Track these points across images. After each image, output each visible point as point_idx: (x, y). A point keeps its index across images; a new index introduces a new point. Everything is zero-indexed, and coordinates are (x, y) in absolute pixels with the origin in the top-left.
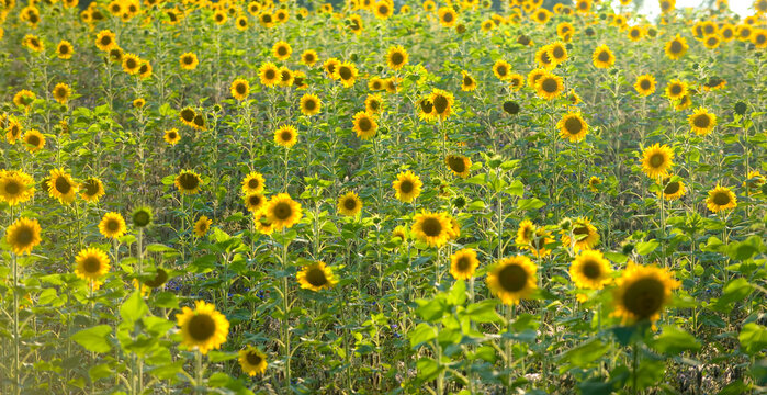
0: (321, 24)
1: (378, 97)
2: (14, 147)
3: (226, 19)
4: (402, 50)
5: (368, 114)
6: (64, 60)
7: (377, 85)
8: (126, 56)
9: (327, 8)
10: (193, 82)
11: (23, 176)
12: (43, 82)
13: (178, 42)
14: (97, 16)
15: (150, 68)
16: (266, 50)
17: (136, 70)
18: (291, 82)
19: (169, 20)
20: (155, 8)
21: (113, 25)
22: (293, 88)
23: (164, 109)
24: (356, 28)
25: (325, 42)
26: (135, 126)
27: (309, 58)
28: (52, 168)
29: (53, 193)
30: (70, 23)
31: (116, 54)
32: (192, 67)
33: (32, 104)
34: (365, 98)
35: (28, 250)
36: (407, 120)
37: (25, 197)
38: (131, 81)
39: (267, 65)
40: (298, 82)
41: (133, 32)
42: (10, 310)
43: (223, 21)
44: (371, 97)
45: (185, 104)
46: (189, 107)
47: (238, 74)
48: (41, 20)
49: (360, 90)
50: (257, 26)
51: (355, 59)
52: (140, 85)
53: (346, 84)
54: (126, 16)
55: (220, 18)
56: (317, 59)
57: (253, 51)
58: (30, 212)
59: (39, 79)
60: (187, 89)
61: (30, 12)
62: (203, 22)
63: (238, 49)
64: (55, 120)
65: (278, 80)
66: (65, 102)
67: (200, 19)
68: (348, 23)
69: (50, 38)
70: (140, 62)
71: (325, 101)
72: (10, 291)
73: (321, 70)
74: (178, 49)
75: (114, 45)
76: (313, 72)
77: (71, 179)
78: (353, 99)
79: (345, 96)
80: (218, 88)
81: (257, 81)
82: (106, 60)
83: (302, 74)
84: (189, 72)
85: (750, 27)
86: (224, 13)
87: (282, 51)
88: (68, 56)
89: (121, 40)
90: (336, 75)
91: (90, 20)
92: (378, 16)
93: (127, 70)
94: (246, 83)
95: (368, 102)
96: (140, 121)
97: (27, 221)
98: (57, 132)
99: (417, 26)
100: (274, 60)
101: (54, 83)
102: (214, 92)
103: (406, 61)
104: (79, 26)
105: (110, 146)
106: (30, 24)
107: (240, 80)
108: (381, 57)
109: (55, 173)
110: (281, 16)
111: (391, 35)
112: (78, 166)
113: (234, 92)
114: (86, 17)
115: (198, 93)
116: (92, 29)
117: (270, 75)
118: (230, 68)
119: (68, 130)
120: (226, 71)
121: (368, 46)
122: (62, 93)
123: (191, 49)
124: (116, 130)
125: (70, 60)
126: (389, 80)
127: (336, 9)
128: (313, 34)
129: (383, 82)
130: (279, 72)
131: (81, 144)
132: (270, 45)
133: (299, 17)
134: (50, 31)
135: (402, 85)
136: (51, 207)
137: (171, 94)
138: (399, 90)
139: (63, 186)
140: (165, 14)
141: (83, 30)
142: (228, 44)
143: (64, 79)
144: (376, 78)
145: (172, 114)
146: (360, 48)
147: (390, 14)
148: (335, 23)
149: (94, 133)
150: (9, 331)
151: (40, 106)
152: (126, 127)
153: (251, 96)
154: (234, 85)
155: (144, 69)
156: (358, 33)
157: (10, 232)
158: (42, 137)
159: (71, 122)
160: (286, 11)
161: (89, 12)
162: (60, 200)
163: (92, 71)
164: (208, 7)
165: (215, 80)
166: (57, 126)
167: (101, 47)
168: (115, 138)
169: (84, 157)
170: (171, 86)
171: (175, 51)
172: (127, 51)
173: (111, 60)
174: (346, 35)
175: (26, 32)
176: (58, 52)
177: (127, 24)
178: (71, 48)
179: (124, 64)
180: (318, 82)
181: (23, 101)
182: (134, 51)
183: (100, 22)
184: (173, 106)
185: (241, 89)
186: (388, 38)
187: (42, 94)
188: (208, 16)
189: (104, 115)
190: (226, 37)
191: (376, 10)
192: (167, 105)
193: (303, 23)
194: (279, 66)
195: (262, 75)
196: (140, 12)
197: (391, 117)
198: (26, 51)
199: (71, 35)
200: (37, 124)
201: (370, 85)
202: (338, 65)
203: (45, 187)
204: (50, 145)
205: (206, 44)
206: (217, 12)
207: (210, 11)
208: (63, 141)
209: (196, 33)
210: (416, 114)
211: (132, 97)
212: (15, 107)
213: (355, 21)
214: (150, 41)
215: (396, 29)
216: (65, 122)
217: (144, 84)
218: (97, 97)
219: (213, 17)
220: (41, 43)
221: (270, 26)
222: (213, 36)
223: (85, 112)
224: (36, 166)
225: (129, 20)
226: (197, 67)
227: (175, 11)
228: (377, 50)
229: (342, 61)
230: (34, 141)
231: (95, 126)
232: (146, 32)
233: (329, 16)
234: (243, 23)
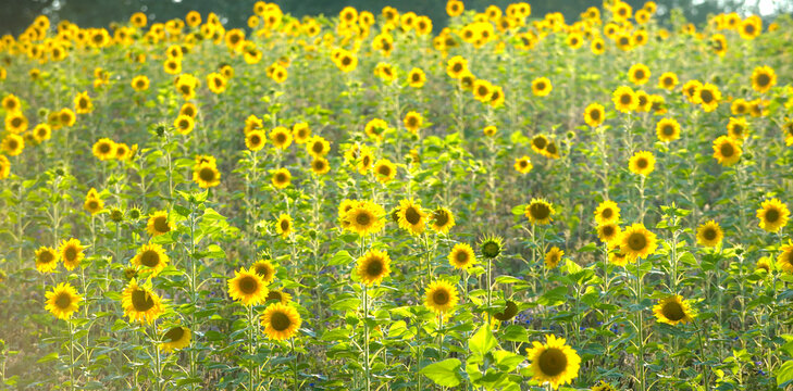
0: (682, 45)
1: (742, 121)
2: (365, 178)
3: (582, 42)
4: (769, 71)
5: (730, 139)
6: (416, 88)
7: (741, 109)
8: (477, 83)
9: (689, 29)
10: (546, 109)
11: (375, 207)
12: (395, 111)
13: (531, 67)
14: (450, 43)
15: (502, 94)
16: (622, 73)
17: (488, 97)
18: (648, 107)
19: (522, 45)
20: (508, 33)
21: (465, 51)
22: (650, 113)
23: (516, 137)
24: (720, 48)
25: (686, 64)
26: (485, 155)
27: (668, 81)
28: (402, 198)
29: (403, 224)
30: (423, 51)
31: (468, 81)
32: (545, 93)
33: (383, 134)
34: (727, 123)
35: (378, 281)
36: (773, 145)
37: (378, 227)
38: (482, 109)
39: (623, 89)
40: (656, 106)
41: (486, 59)
42: (361, 342)
43: (578, 45)
44: (734, 121)
45: (537, 131)
46: (541, 135)
47: (593, 99)
48: (394, 48)
49: (723, 114)
50: (613, 50)
51: (717, 81)
52: (491, 113)
53: (707, 108)
54: (478, 42)
55: (574, 41)
56: (676, 82)
57: (609, 75)
58: (380, 243)
59: (390, 109)
60: (540, 116)
61: (383, 40)
62: (557, 47)
63: (594, 73)
64: (406, 149)
65: (635, 104)
66: (416, 132)
67: (553, 44)
68: (710, 43)
69: (403, 67)
70: (491, 89)
71: (684, 126)
72: (361, 323)
73: (681, 93)
74: (532, 75)
75: (466, 72)
76: (673, 96)
77: (420, 210)
78: (714, 124)
79: (706, 121)
80: (572, 114)
81: (612, 107)
82: (457, 88)
83: (660, 98)
84: (542, 98)
86: (580, 37)
87: (640, 75)
88: (419, 85)
89: (473, 66)
90: (697, 98)
91: (442, 47)
92: (745, 36)
93: (478, 98)
94: (601, 108)
95: (731, 126)
96: (491, 149)
97: (378, 254)
98: (408, 161)
99: (787, 45)
100: (630, 84)
101: (405, 112)
102: (567, 118)
103: (773, 82)
104: (431, 53)
105: (460, 176)
106: (383, 52)
107: (594, 106)
108: (745, 79)
109: (404, 205)
110: (640, 38)
111: (757, 55)
112: (428, 196)
113: (588, 119)
114: (438, 43)
115: (551, 120)
116: (444, 56)
117: (626, 99)
118: (584, 93)
119: (418, 159)
120: (581, 97)
121: (733, 68)
122: (413, 122)
123: (544, 75)
124: (466, 158)
125: (422, 88)
126: (754, 103)
127: (699, 29)
128: (672, 56)
129: (747, 105)
130: (635, 98)
131: (431, 174)
132: (627, 69)
133: (659, 39)
134: (402, 60)
135: (768, 108)
136: (401, 237)
137: (522, 121)
138: (765, 114)
139: (413, 217)
140: (518, 39)
141: (436, 57)
142: (583, 68)
143: (414, 107)
144: (740, 101)
145: (524, 141)
146: (723, 70)
147: (757, 33)
148: (696, 44)
149: (444, 163)
150: (360, 364)
151: (391, 136)
152: (476, 156)
153: (606, 122)
154: (588, 110)
155: (495, 96)
156: (722, 54)
157: (361, 264)
158: (393, 167)
159: (422, 151)
160: (644, 34)
161: (441, 39)
162: (410, 231)
163: (444, 99)
164: (563, 30)
165: (569, 106)
166: (408, 156)
167: (452, 74)
168: (465, 167)
169: (435, 187)
170: (523, 114)
171: (528, 77)
172: (479, 78)
173: (462, 87)
174: (708, 56)
175: (378, 61)
176: (409, 80)
177: (481, 50)
178: (423, 77)
179: (475, 92)
180: (677, 107)
181: (375, 131)
182: (486, 78)
183: (452, 49)
184: (525, 134)
185: (595, 115)
186: (754, 59)
187: (394, 124)
188: (562, 39)
189: (455, 143)
190: (581, 62)
191: (741, 29)
192: (518, 133)
193: (663, 45)
194: (635, 90)
195: (616, 100)
196: (492, 37)
197: (756, 142)
198: (378, 80)
199: (424, 62)
200: (389, 154)
201: (734, 108)
202: (699, 87)
203: (395, 218)
204: (401, 175)
205: (560, 69)
206: (573, 35)
207: (565, 35)
208: (413, 171)
209: (550, 57)
210: (783, 138)
211: (484, 125)
212: (367, 136)
213: (719, 41)
214: (502, 68)
215: (762, 49)
216: (415, 151)
217: (496, 111)
218: (449, 125)
219: (568, 41)
220: (394, 71)
221: (628, 49)
222: (568, 61)
223: (436, 140)
224: (386, 196)
225: (482, 46)
226: (551, 93)
227: (528, 36)
228: (742, 71)
229: (703, 82)
230: (385, 171)
231: (445, 155)
232: (499, 58)
233: (690, 37)
234: (599, 46)
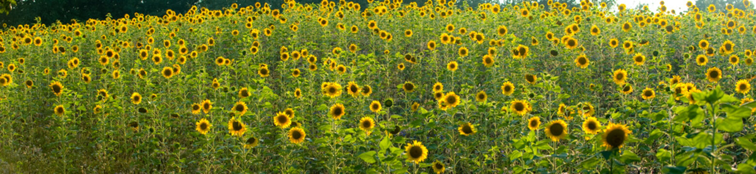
0: (468, 16)
1: (494, 48)
2: (333, 72)
3: (425, 14)
4: (505, 28)
5: (490, 56)
6: (354, 34)
7: (493, 43)
8: (381, 32)
9: (470, 9)
10: (410, 43)
11: (337, 85)
12: (345, 43)
13: (404, 25)
14: (368, 14)
15: (391, 36)
16: (443, 28)
17: (386, 38)
18: (454, 42)
19: (400, 15)
20: (394, 10)
21: (376, 18)
22: (455, 45)
23: (398, 55)
24: (484, 17)
25: (470, 24)
26: (385, 62)
27: (463, 31)
28: (349, 81)
29: (350, 92)
30: (357, 18)
31: (376, 30)
32: (410, 36)
33: (340, 54)
34: (488, 49)
35: (339, 117)
36: (507, 58)
37: (338, 94)
38: (383, 42)
39: (443, 35)
40: (458, 42)
41: (384, 21)
42: (332, 144)
43: (424, 16)
44: (490, 48)
45: (407, 52)
46: (409, 54)
47: (430, 39)
48: (344, 17)
49: (486, 45)
50: (439, 18)
51: (483, 31)
52: (387, 44)
53: (479, 43)
54: (381, 14)
55: (422, 14)
56: (466, 31)
57: (437, 28)
58: (340, 101)
59: (343, 42)
60: (408, 46)
61: (340, 13)
62: (415, 16)
63: (430, 27)
64: (350, 60)
65: (449, 41)
66: (354, 52)
67: (413, 15)
68: (479, 15)
69: (348, 24)
70: (387, 34)
71: (470, 50)
72: (332, 136)
73: (468, 36)
74: (404, 28)
75: (376, 27)
76: (464, 37)
77: (357, 86)
78: (482, 49)
79: (479, 48)
80: (421, 45)
81: (439, 42)
82: (372, 33)
83: (459, 38)
84: (409, 38)
85: (658, 18)
86: (424, 12)
87: (450, 28)
88: (356, 32)
89: (379, 24)
90: (475, 39)
91: (365, 16)
92: (493, 12)
93: (381, 38)
94: (434, 43)
95: (489, 51)
96: (387, 60)
97: (338, 105)
98: (351, 65)
99: (511, 17)
100: (447, 32)
101: (350, 44)
102: (420, 47)
103: (506, 32)
104: (360, 19)
105: (374, 71)
106: (339, 18)
107: (431, 41)
108: (495, 31)
109: (350, 83)
110: (450, 13)
111: (499, 21)
112: (360, 80)
113: (429, 47)
114: (363, 15)
115: (412, 47)
116: (366, 20)
117: (445, 39)
118: (427, 36)
119: (356, 64)
120: (425, 37)
121: (489, 26)
122: (353, 48)
123: (409, 28)
124: (376, 64)
125: (357, 34)
126: (499, 41)
127: (474, 9)
128: (464, 20)
129: (496, 42)
130: (449, 37)
131: (361, 71)
132: (445, 26)
133: (458, 13)
134: (348, 22)
135: (504, 43)
136: (348, 98)
137: (401, 48)
138: (503, 45)
139: (354, 89)
140: (398, 13)
141: (362, 20)
142: (426, 25)
143: (354, 42)
144: (493, 40)
145: (401, 57)
146: (485, 27)
147: (499, 11)
148: (474, 16)
149: (367, 66)
150: (332, 153)
151: (344, 54)
152: (381, 63)
153: (436, 48)
154: (429, 43)
155: (389, 37)
156: (485, 20)
157: (331, 110)
158: (345, 68)
159: (357, 61)
160: (452, 11)
161: (365, 13)
162: (353, 95)
163: (366, 38)
164: (417, 9)
165: (420, 41)
166: (351, 63)
167: (370, 28)
168: (376, 68)
169: (363, 76)
170: (400, 44)
171: (402, 29)
172: (381, 29)
173: (374, 33)
174: (479, 21)
175: (338, 22)
176: (351, 30)
177: (381, 17)
178: (357, 29)
179: (380, 35)
180: (467, 42)
181: (336, 52)
182: (384, 29)
183: (370, 17)
184: (402, 54)
185: (432, 45)
186: (498, 22)
187: (345, 49)
188: (417, 13)
189: (371, 57)
190: (425, 23)
191: (492, 10)
192: (399, 53)
193: (460, 16)
194: (449, 34)
195: (442, 39)
196: (387, 12)
197: (500, 57)
198: (337, 30)
199: (357, 23)
200: (343, 62)
201: (490, 43)
202: (476, 34)
203: (346, 90)
204: (348, 71)
205: (416, 26)
206: (421, 11)
207: (418, 11)
208: (354, 69)
209: (411, 21)
210: (511, 56)
211: (384, 50)
212: (333, 54)
213: (483, 15)
214: (391, 25)
215: (501, 18)
216: (354, 61)
217: (389, 44)
218: (368, 50)
219: (419, 14)
220: (344, 26)
221: (445, 17)
222: (419, 22)
223: (363, 56)
224: (342, 80)
225: (382, 16)
226: (412, 36)
227: (402, 11)
228: (493, 27)
229: (478, 33)
230: (341, 69)
231: (367, 63)
232: (390, 21)
233: (471, 13)
234: (432, 16)
